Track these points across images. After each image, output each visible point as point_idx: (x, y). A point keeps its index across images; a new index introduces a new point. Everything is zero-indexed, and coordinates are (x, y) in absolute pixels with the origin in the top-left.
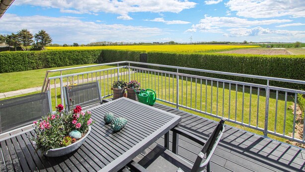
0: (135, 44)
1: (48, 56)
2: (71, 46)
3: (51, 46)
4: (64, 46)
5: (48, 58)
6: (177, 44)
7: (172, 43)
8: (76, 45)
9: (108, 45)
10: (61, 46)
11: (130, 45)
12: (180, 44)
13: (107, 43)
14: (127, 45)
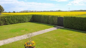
0: (41, 12)
1: (6, 19)
2: (12, 13)
3: (4, 13)
4: (9, 13)
5: (5, 20)
6: (62, 11)
7: (59, 11)
8: (14, 12)
9: (29, 12)
10: (8, 13)
11: (39, 12)
12: (63, 11)
13: (28, 11)
14: (38, 12)
